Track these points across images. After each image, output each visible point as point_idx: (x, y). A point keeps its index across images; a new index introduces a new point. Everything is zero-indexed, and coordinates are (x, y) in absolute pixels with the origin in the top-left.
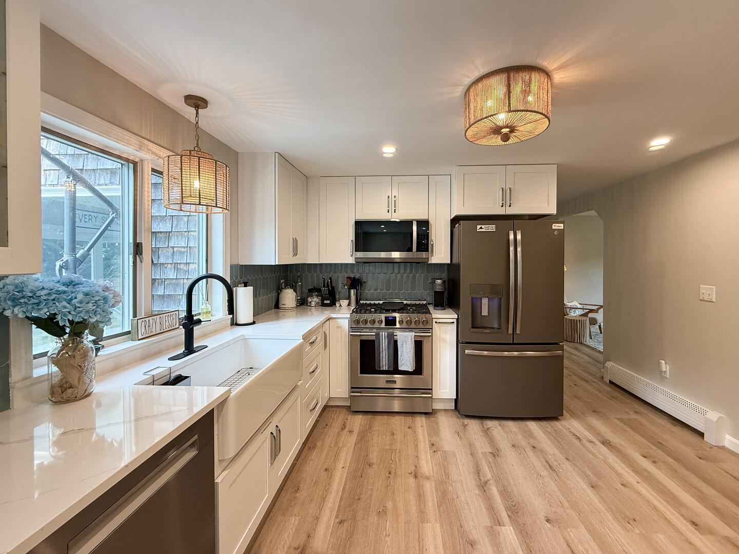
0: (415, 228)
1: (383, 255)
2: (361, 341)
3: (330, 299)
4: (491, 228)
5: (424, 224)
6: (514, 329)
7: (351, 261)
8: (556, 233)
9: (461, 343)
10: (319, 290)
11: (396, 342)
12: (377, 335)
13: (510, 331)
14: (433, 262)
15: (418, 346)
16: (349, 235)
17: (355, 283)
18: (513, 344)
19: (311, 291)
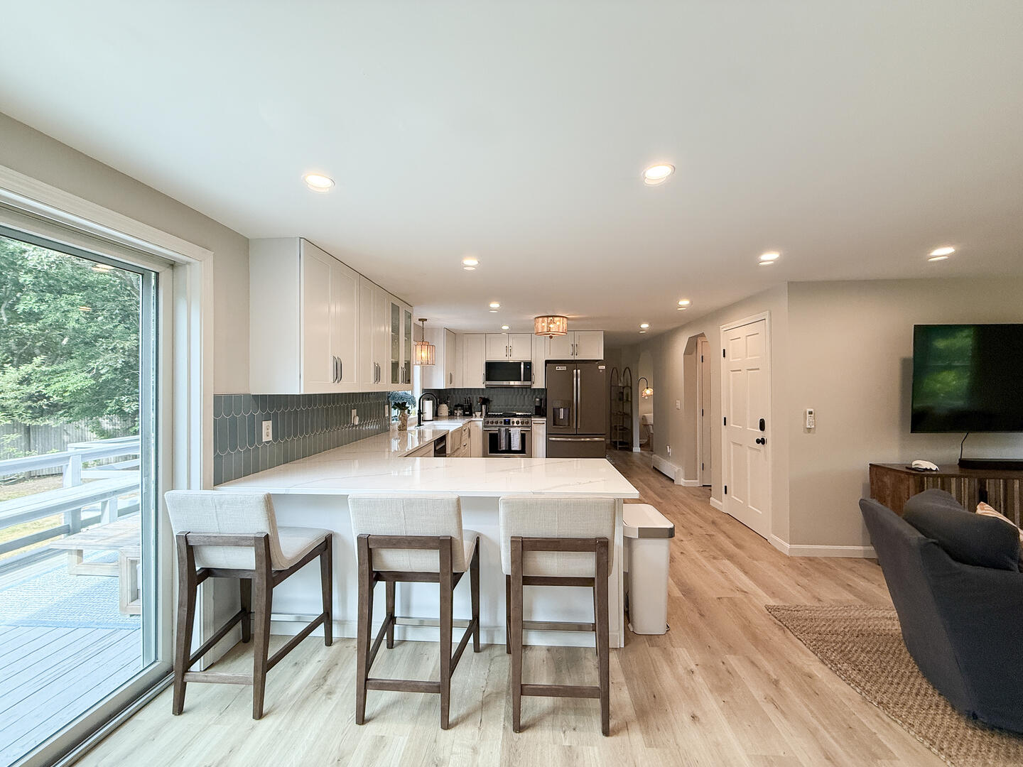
0: (522, 366)
1: (505, 383)
2: (490, 434)
3: (468, 411)
4: (564, 368)
5: (528, 365)
6: (577, 427)
7: (483, 387)
8: (601, 371)
9: (548, 434)
10: (462, 406)
11: (510, 434)
12: (499, 430)
13: (575, 427)
14: (534, 387)
15: (523, 437)
16: (482, 370)
17: (485, 401)
18: (576, 434)
19: (456, 406)
